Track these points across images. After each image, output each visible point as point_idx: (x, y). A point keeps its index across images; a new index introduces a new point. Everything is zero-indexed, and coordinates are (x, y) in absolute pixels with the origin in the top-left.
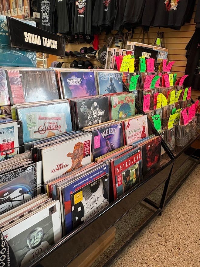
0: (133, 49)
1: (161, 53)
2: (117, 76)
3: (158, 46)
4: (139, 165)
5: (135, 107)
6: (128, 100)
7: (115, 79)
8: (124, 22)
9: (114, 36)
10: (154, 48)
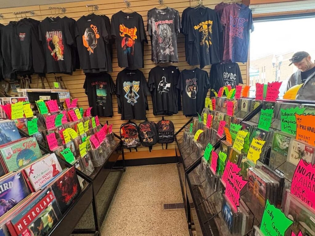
0: (26, 96)
1: (61, 94)
2: (8, 125)
3: (57, 89)
4: (54, 205)
5: (39, 149)
6: (27, 146)
7: (6, 128)
8: (14, 70)
9: (9, 83)
10: (53, 91)
